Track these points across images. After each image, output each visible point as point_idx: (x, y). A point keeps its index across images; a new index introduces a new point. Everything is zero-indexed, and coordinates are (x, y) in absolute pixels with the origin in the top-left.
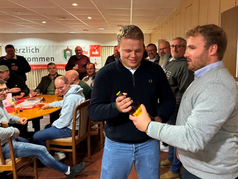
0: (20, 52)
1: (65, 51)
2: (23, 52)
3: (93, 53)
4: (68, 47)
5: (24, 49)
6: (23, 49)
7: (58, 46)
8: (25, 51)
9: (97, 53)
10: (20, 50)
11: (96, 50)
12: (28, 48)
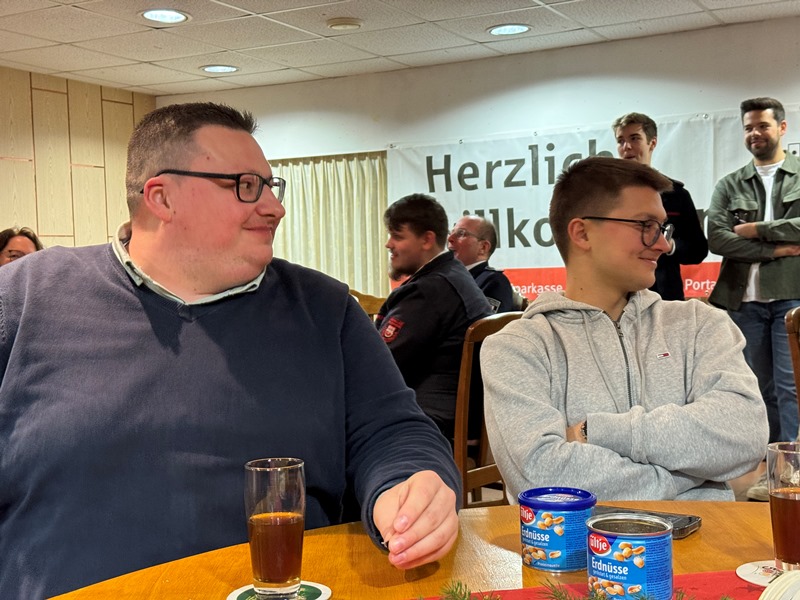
0: (489, 185)
2: (509, 183)
5: (520, 163)
6: (508, 163)
8: (525, 173)
10: (490, 168)
12: (543, 153)
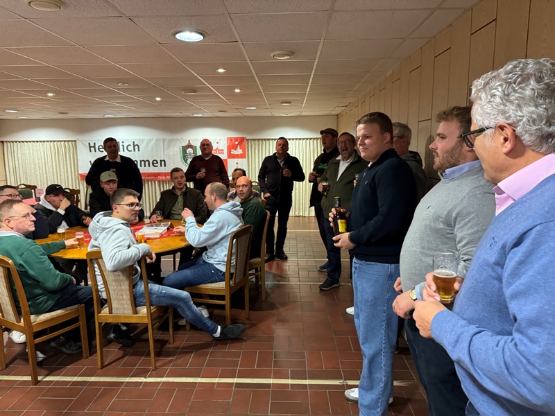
1: (184, 149)
3: (233, 152)
4: (189, 141)
7: (172, 140)
9: (239, 151)
11: (239, 147)
